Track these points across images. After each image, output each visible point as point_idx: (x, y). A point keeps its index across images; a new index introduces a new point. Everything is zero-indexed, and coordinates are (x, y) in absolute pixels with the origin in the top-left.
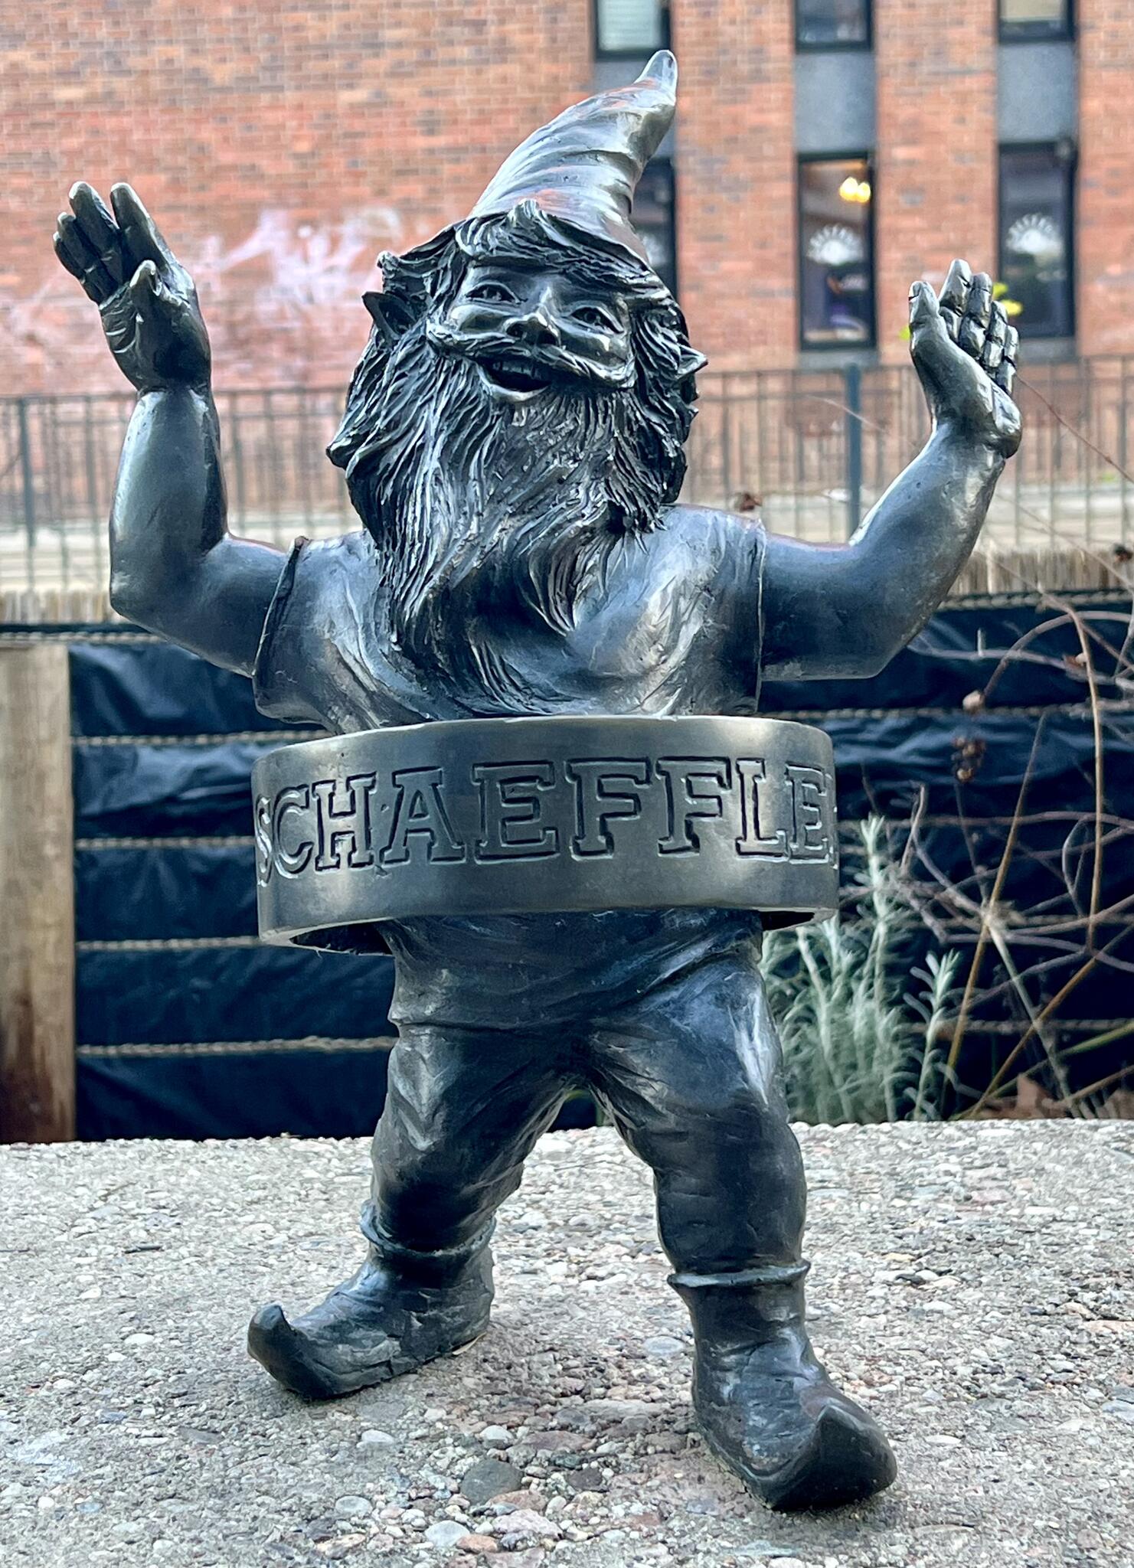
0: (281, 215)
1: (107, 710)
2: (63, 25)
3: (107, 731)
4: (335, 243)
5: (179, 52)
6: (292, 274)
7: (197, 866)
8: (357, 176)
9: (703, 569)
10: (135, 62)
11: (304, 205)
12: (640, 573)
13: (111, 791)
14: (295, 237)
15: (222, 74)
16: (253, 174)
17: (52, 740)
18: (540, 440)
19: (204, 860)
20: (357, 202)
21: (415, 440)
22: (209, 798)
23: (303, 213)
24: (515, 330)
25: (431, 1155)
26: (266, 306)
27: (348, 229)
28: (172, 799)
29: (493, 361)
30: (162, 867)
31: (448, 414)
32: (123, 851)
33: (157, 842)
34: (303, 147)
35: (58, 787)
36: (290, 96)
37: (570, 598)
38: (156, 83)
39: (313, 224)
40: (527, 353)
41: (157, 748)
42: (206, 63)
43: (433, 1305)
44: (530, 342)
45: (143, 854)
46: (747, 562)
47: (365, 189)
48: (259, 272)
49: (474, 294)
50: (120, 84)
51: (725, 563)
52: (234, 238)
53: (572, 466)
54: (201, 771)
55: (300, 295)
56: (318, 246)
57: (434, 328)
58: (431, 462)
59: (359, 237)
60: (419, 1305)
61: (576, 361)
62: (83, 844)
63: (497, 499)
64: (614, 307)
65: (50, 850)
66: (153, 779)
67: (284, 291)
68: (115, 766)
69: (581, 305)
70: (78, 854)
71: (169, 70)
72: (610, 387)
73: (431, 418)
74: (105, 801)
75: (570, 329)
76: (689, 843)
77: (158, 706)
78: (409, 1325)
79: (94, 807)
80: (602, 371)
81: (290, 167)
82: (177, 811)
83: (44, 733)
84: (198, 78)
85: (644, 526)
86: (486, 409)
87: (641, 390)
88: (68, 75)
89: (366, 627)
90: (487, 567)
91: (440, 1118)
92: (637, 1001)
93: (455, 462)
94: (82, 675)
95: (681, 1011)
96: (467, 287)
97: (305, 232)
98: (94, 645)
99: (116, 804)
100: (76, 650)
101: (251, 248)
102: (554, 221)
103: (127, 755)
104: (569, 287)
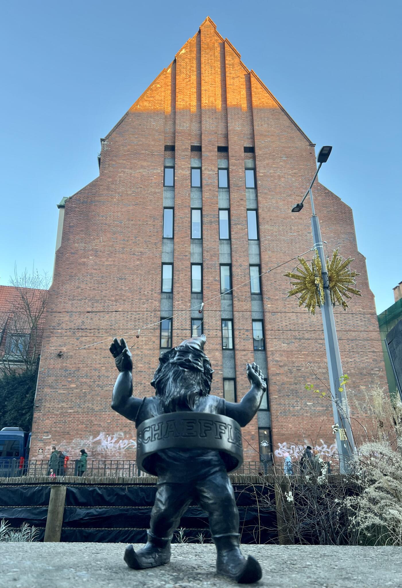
0: (104, 433)
1: (72, 501)
2: (72, 400)
3: (71, 504)
4: (112, 438)
5: (90, 405)
6: (104, 443)
7: (84, 534)
8: (117, 427)
9: (215, 404)
10: (82, 406)
11: (108, 431)
12: (205, 402)
13: (70, 517)
14: (106, 437)
15: (97, 409)
16: (100, 426)
17: (61, 506)
18: (189, 377)
19: (86, 533)
20: (117, 431)
21: (168, 377)
22: (90, 519)
23: (107, 433)
24: (185, 360)
25: (165, 510)
26: (99, 449)
27: (115, 436)
28: (82, 519)
29: (182, 365)
30: (78, 534)
31: (174, 373)
32: (71, 530)
33: (77, 529)
34: (109, 421)
35: (61, 516)
36: (108, 413)
37: (193, 404)
38: (86, 410)
39: (109, 435)
40: (187, 364)
41: (80, 508)
42: (94, 407)
43: (161, 552)
44: (188, 362)
45: (75, 530)
46: (222, 403)
47: (119, 429)
48: (99, 443)
49: (178, 356)
50: (80, 410)
51: (219, 404)
52: (95, 437)
53: (194, 382)
54: (88, 513)
55: (105, 447)
56: (109, 439)
57: (171, 361)
58: (171, 380)
59: (117, 437)
60: (158, 552)
61: (195, 366)
62: (63, 528)
63: (182, 386)
64: (201, 359)
65: (57, 529)
66: (79, 515)
67: (102, 446)
68: (72, 512)
69: (195, 358)
70: (62, 530)
71: (88, 408)
72: (200, 371)
73: (171, 374)
74: (69, 519)
75: (194, 361)
76: (219, 437)
77: (82, 500)
78: (156, 556)
79: (67, 520)
80: (199, 368)
81: (106, 425)
82: (82, 522)
83: (60, 504)
84: (93, 409)
85: (205, 395)
86: (180, 372)
87: (204, 373)
88: (71, 408)
89: (157, 409)
90: (180, 397)
91: (167, 502)
92: (206, 477)
93: (175, 380)
94: (69, 493)
95: (215, 479)
96: (177, 355)
97: (107, 436)
98: (71, 487)
99: (71, 520)
100: (68, 488)
101: (98, 438)
102: (191, 346)
103: (75, 510)
104: (193, 355)
